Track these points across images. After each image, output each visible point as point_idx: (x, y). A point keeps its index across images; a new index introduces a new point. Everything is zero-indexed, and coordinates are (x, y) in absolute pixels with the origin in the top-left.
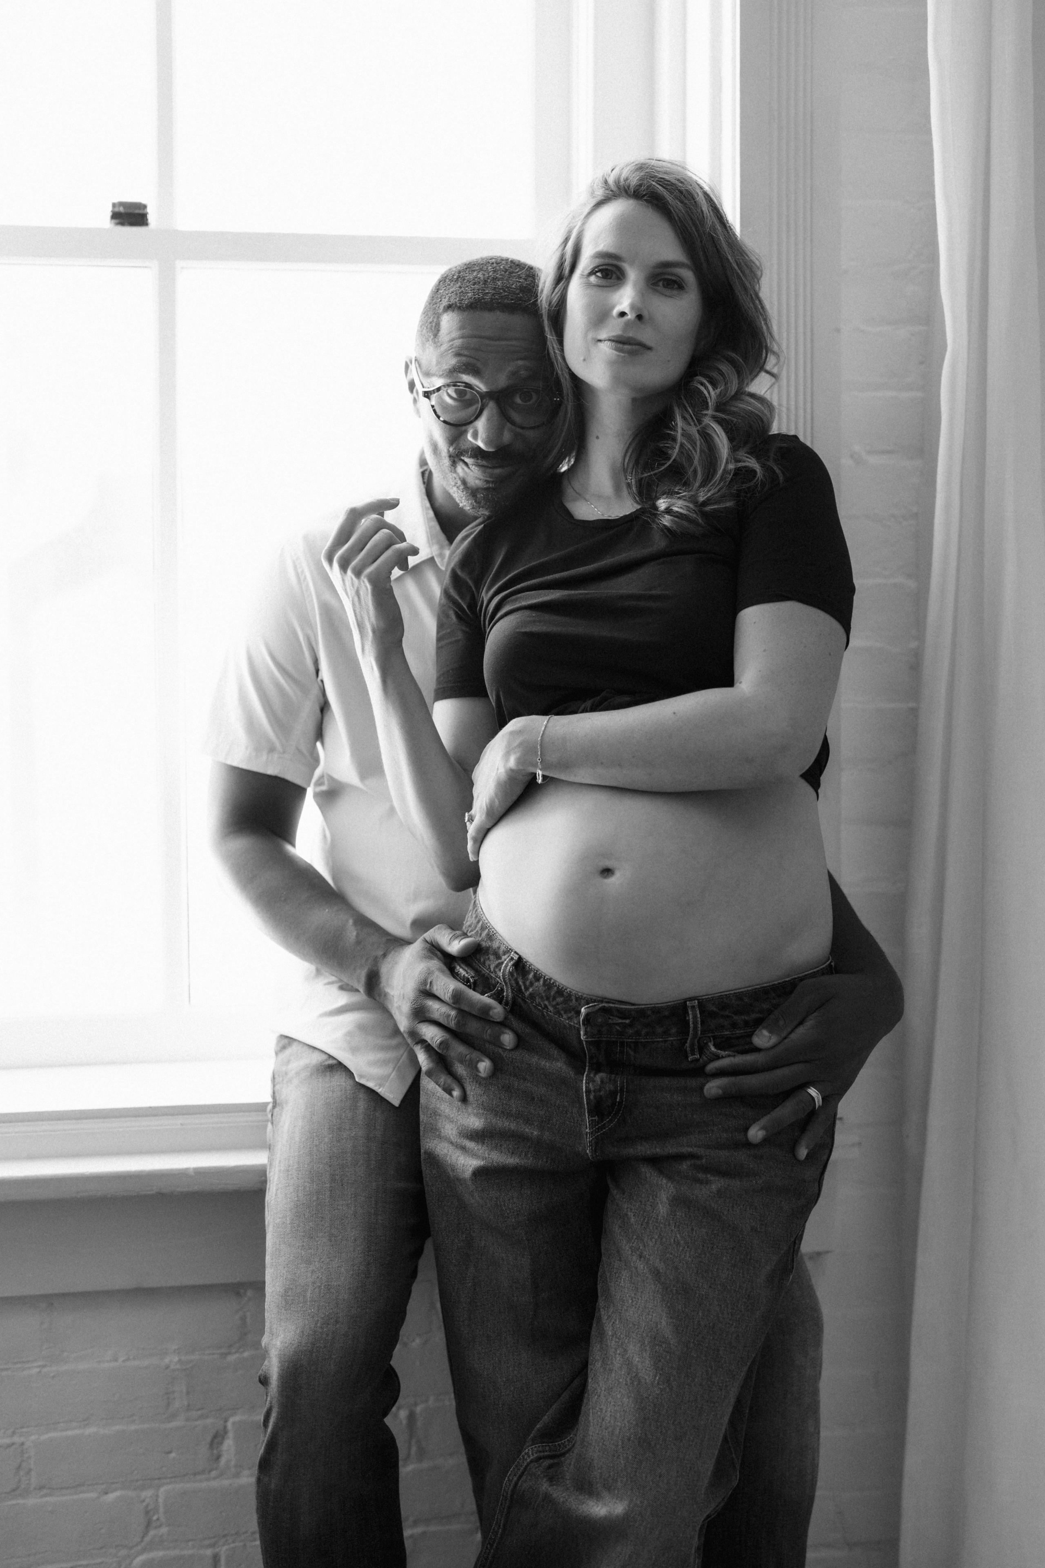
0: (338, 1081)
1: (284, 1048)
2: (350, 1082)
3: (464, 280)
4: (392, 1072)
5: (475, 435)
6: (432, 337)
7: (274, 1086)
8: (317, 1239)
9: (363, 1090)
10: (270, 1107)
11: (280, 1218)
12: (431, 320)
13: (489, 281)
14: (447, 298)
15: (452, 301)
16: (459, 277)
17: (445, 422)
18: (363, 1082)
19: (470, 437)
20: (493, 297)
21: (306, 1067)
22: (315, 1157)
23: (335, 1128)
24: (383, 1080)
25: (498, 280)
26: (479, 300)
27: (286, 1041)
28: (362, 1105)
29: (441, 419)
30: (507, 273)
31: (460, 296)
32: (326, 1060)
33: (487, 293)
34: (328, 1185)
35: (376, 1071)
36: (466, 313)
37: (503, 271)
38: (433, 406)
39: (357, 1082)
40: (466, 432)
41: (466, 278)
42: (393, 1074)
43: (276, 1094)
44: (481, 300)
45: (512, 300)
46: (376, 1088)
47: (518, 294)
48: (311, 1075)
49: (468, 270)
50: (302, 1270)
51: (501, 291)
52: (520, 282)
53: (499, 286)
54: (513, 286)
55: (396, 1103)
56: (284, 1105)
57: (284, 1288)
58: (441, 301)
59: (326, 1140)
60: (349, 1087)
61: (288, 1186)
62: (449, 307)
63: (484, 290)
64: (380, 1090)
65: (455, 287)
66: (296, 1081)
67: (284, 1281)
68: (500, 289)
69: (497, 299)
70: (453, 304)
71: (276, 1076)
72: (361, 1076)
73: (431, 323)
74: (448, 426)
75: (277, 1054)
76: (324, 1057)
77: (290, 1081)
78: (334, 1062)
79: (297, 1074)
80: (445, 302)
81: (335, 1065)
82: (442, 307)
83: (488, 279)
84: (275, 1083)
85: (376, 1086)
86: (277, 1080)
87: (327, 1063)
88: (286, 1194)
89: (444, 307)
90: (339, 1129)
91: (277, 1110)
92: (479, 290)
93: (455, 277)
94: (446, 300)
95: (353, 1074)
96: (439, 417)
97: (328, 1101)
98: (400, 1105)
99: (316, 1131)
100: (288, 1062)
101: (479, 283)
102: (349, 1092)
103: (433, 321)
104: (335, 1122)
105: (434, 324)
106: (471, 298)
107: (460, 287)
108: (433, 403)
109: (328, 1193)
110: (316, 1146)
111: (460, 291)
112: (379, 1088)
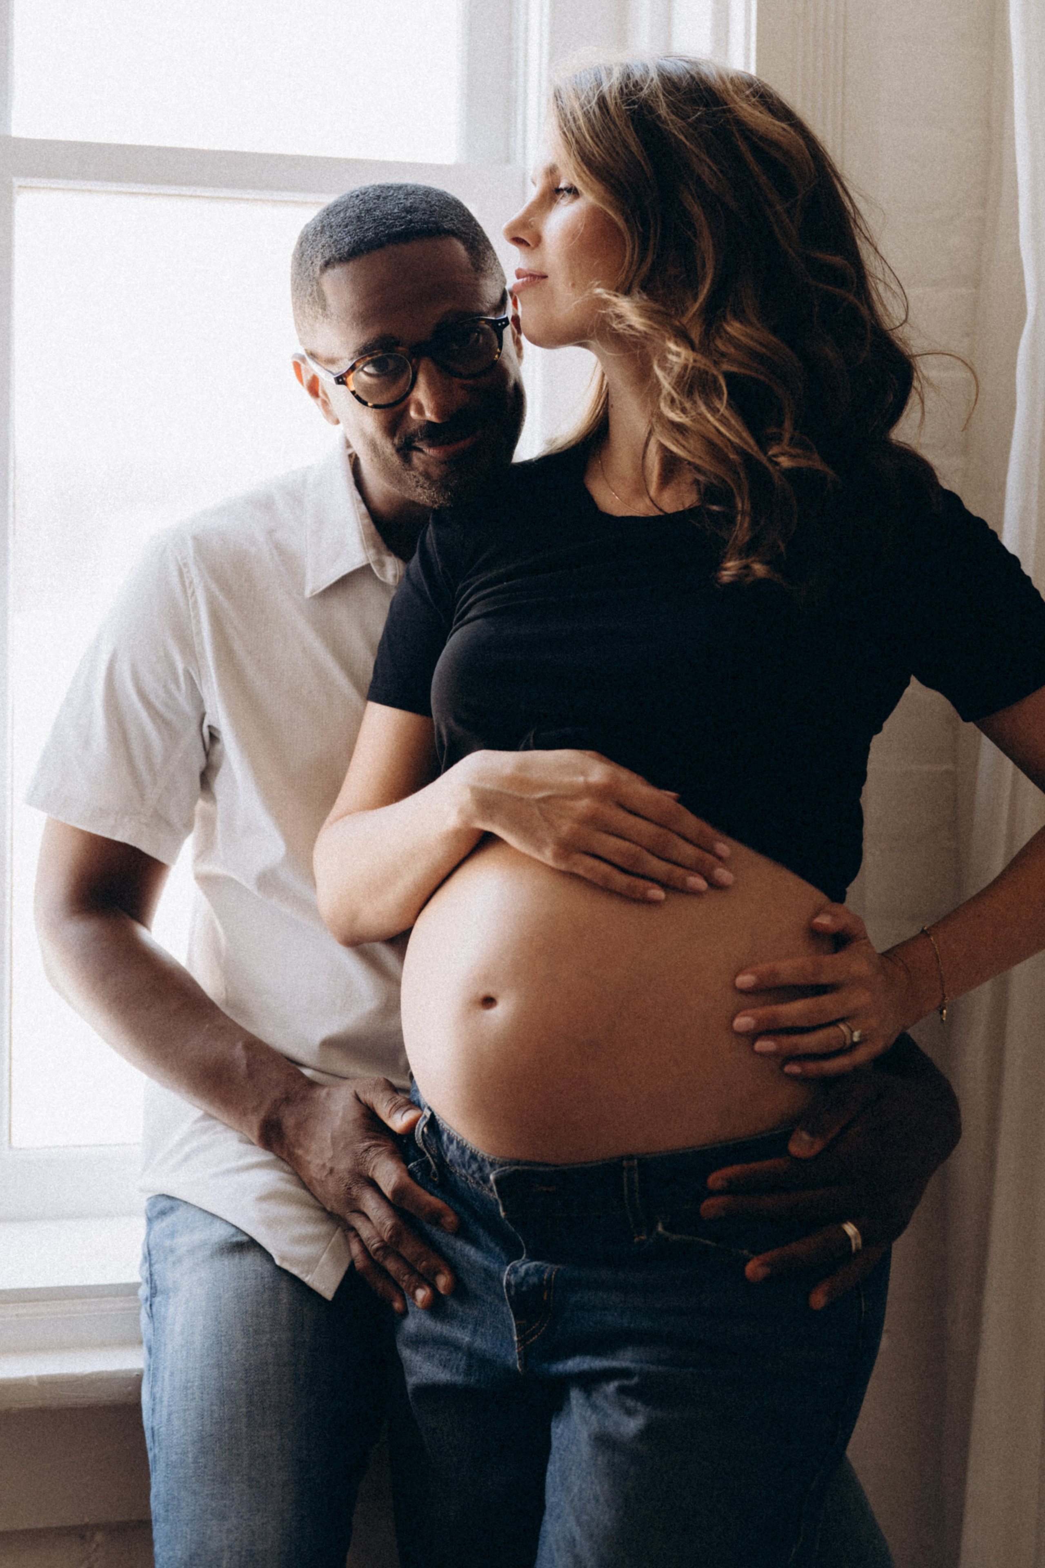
0: (250, 1262)
1: (163, 1213)
2: (268, 1266)
3: (331, 227)
4: (323, 1254)
5: (420, 410)
6: (320, 311)
7: (151, 1265)
8: (233, 1485)
9: (286, 1278)
10: (144, 1291)
11: (176, 1454)
12: (309, 290)
13: (363, 215)
14: (320, 256)
15: (328, 255)
16: (323, 227)
17: (375, 406)
18: (286, 1266)
19: (413, 414)
20: (377, 231)
21: (203, 1244)
22: (225, 1370)
23: (251, 1329)
24: (311, 1262)
25: (375, 211)
26: (362, 241)
27: (166, 1203)
28: (284, 1297)
29: (370, 404)
30: (381, 199)
31: (336, 246)
32: (233, 1236)
33: (367, 230)
34: (244, 1410)
35: (303, 1251)
36: (351, 263)
37: (375, 199)
38: (353, 393)
39: (279, 1268)
40: (406, 410)
41: (333, 224)
42: (325, 1256)
43: (156, 1277)
44: (363, 240)
45: (401, 225)
46: (302, 1276)
47: (406, 217)
48: (212, 1256)
49: (331, 214)
50: (215, 1528)
51: (384, 221)
52: (401, 203)
53: (378, 216)
54: (396, 211)
55: (329, 1295)
56: (171, 1294)
57: (188, 1553)
58: (312, 263)
59: (239, 1347)
60: (266, 1274)
61: (188, 1409)
62: (327, 264)
63: (363, 228)
64: (307, 1279)
65: (324, 239)
66: (187, 1263)
67: (188, 1543)
68: (381, 219)
69: (382, 231)
70: (330, 259)
71: (153, 1252)
72: (283, 1258)
73: (311, 294)
74: (378, 411)
75: (150, 1221)
76: (233, 1230)
77: (180, 1260)
78: (245, 1238)
79: (191, 1252)
80: (319, 262)
81: (248, 1242)
82: (317, 269)
83: (361, 213)
84: (153, 1262)
85: (302, 1273)
86: (154, 1258)
87: (235, 1239)
88: (185, 1421)
89: (321, 267)
90: (256, 1332)
91: (157, 1300)
92: (355, 230)
93: (319, 228)
94: (319, 259)
95: (271, 1256)
96: (365, 403)
97: (239, 1291)
98: (334, 1298)
99: (224, 1333)
100: (172, 1235)
101: (352, 222)
102: (266, 1280)
103: (313, 291)
104: (250, 1321)
105: (315, 294)
106: (350, 243)
107: (331, 237)
108: (353, 388)
109: (245, 1420)
110: (226, 1354)
111: (332, 240)
112: (307, 1276)
